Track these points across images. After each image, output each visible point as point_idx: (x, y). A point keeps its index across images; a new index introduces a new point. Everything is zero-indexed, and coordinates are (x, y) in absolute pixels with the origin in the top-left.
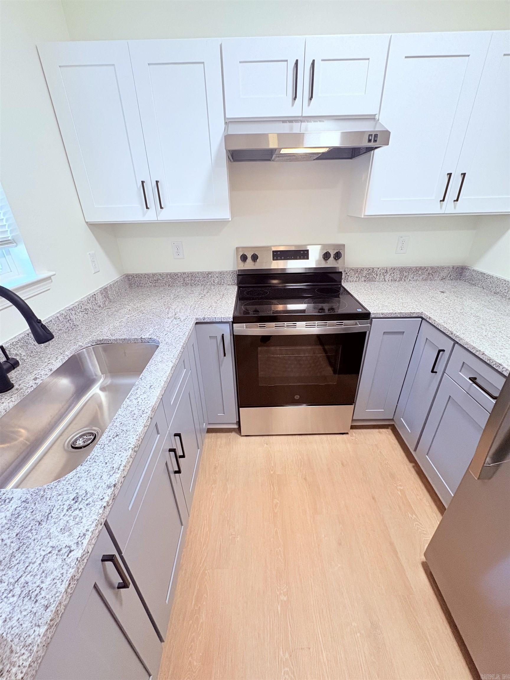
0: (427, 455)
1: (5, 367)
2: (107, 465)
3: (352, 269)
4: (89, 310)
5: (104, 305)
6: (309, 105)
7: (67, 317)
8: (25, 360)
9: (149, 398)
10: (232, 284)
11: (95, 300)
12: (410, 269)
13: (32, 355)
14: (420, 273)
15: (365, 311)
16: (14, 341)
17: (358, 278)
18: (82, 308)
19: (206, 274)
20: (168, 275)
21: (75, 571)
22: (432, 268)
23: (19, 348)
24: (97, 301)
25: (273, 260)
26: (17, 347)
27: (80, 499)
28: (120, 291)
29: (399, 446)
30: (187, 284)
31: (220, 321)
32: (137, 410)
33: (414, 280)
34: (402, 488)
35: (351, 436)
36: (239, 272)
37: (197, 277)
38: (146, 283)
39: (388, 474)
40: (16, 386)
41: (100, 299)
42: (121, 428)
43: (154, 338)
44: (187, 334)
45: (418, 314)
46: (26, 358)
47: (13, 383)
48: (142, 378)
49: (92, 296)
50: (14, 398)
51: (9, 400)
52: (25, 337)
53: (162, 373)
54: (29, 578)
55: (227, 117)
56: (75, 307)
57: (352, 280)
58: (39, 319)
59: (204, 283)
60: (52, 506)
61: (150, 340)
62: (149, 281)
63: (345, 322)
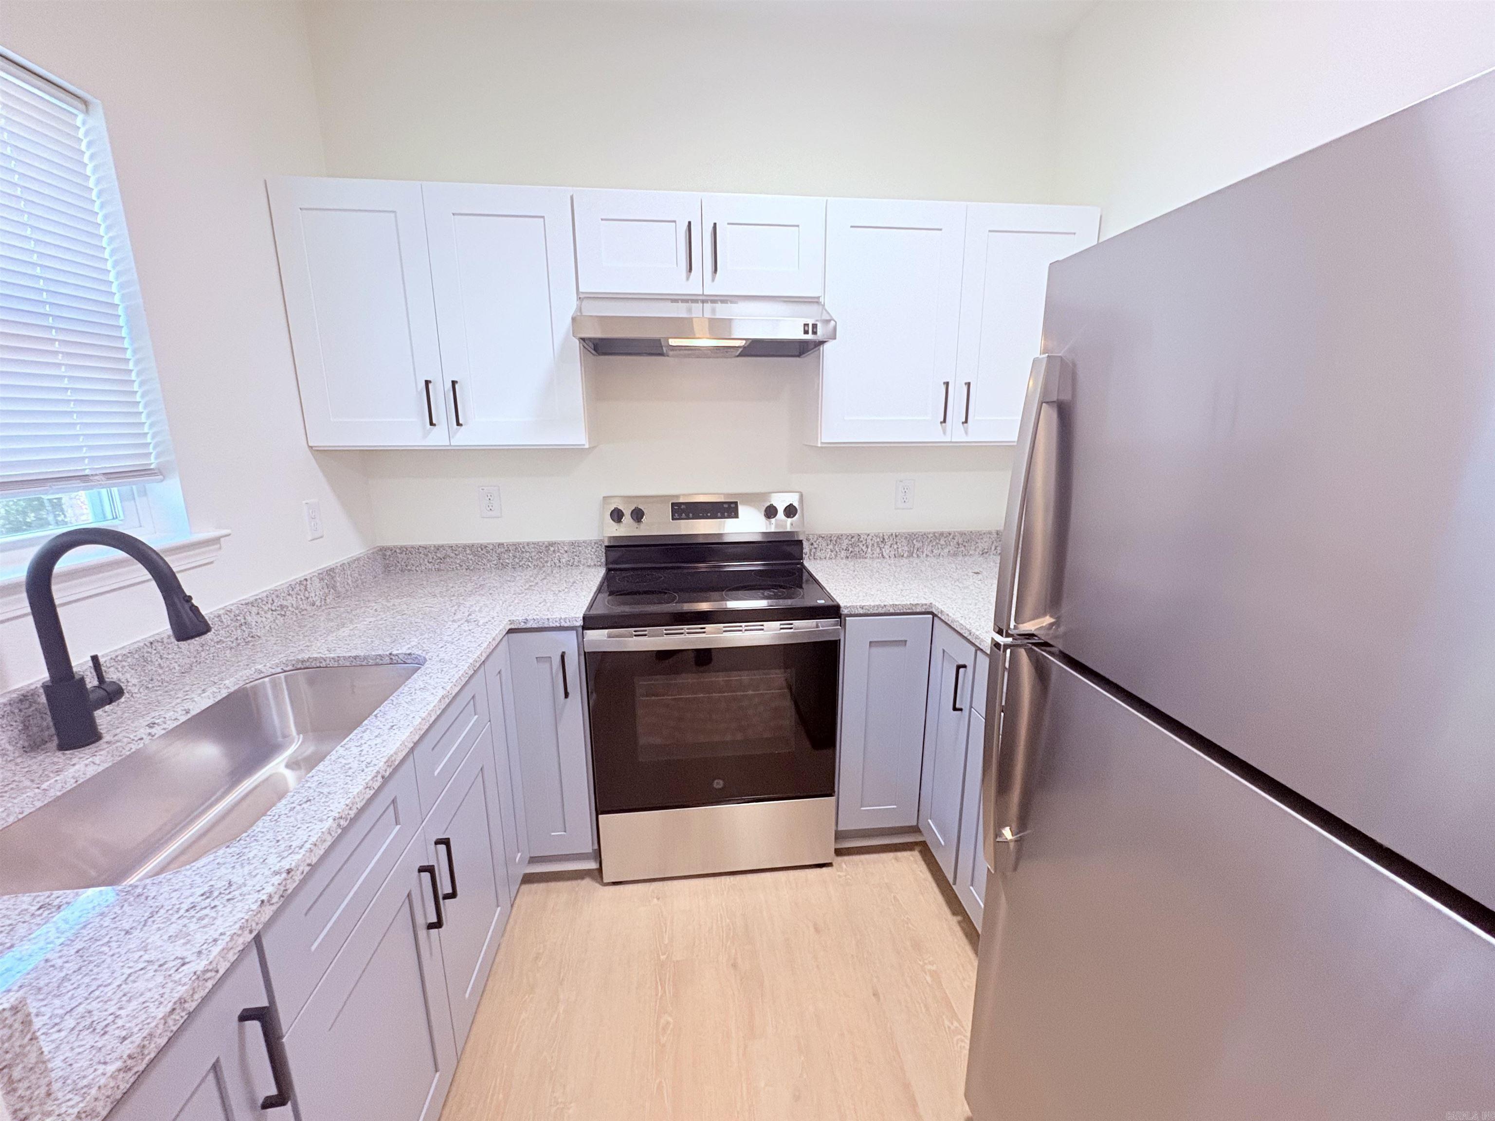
0: (972, 885)
1: (92, 696)
2: (278, 844)
3: (820, 536)
4: (290, 608)
5: (323, 603)
6: (713, 280)
7: (239, 618)
8: (134, 695)
9: (384, 744)
10: (595, 565)
11: (306, 590)
12: (924, 535)
13: (150, 686)
14: (942, 542)
15: (830, 603)
16: (119, 653)
17: (834, 552)
18: (275, 604)
19: (544, 546)
20: (467, 549)
21: (187, 991)
22: (962, 534)
23: (127, 667)
24: (309, 593)
25: (673, 519)
26: (123, 667)
27: (216, 894)
28: (363, 577)
29: (934, 885)
30: (504, 566)
31: (558, 625)
32: (356, 762)
33: (934, 556)
34: (934, 968)
35: (838, 871)
36: (610, 541)
37: (527, 552)
38: (421, 564)
39: (908, 943)
40: (107, 737)
41: (316, 590)
42: (318, 790)
43: (417, 653)
44: (485, 645)
45: (925, 607)
46: (136, 691)
47: (102, 731)
48: (378, 715)
49: (301, 581)
50: (98, 757)
51: (89, 760)
52: (143, 648)
53: (420, 706)
54: (95, 1005)
55: (581, 290)
56: (260, 601)
57: (823, 556)
58: (188, 594)
59: (540, 563)
60: (157, 907)
61: (409, 657)
62: (426, 560)
63: (797, 623)
